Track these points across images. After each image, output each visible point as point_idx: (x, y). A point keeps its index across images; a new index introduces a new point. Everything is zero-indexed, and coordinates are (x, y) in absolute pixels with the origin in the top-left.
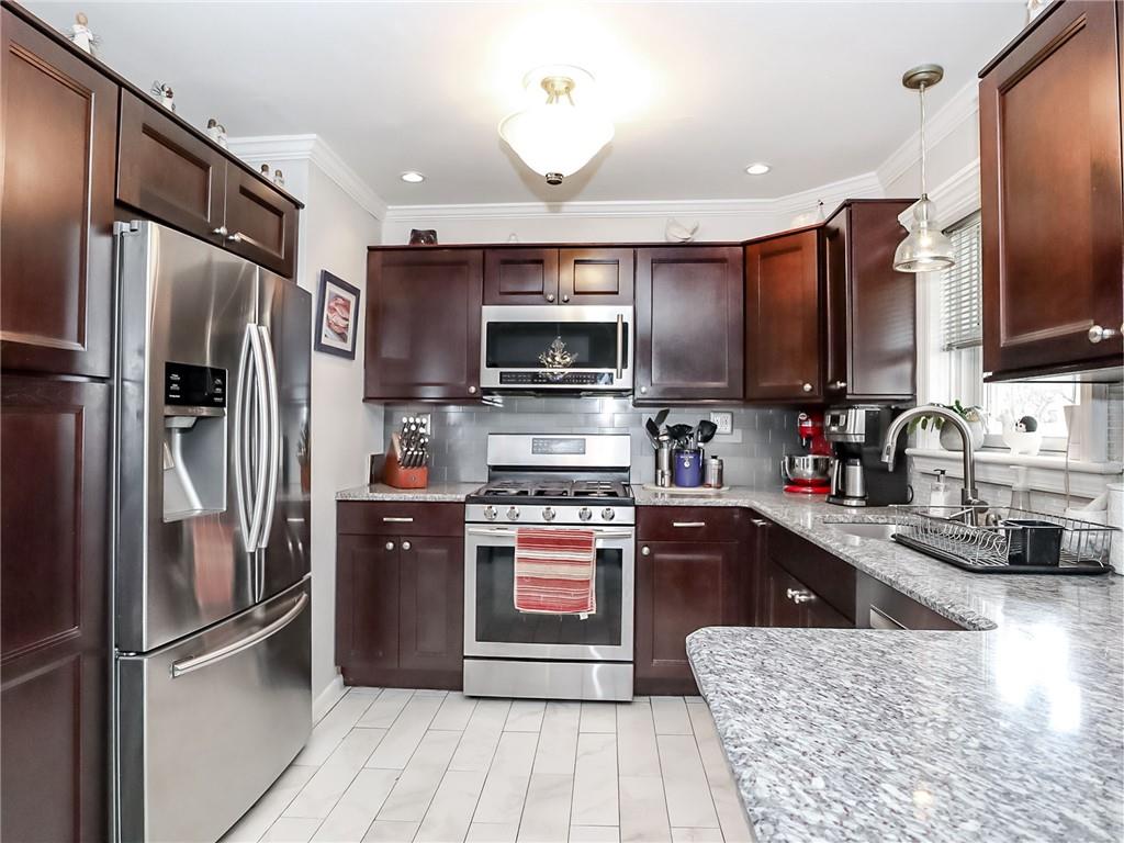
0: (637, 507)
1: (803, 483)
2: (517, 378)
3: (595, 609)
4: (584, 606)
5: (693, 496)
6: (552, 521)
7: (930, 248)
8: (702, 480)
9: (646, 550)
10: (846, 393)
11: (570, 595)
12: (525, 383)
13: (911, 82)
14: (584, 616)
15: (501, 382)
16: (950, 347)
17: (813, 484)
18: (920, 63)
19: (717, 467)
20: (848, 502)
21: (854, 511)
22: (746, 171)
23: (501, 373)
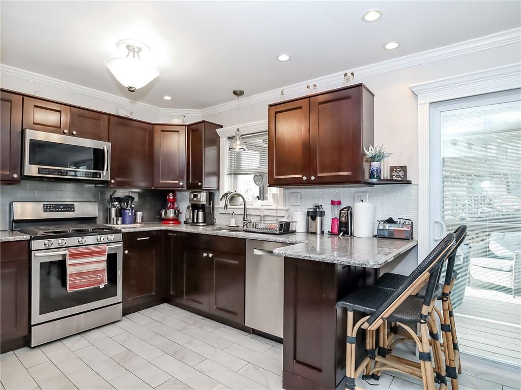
0: (122, 233)
1: (170, 220)
2: (49, 172)
3: (107, 282)
4: (102, 282)
5: (129, 228)
6: (85, 244)
7: (239, 145)
8: (134, 221)
9: (126, 252)
10: (202, 187)
11: (97, 277)
12: (56, 175)
13: (235, 93)
14: (102, 286)
15: (39, 173)
16: (230, 174)
17: (173, 220)
18: (238, 89)
19: (141, 215)
20: (198, 224)
21: (202, 227)
22: (162, 97)
23: (39, 168)
